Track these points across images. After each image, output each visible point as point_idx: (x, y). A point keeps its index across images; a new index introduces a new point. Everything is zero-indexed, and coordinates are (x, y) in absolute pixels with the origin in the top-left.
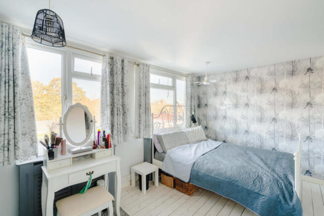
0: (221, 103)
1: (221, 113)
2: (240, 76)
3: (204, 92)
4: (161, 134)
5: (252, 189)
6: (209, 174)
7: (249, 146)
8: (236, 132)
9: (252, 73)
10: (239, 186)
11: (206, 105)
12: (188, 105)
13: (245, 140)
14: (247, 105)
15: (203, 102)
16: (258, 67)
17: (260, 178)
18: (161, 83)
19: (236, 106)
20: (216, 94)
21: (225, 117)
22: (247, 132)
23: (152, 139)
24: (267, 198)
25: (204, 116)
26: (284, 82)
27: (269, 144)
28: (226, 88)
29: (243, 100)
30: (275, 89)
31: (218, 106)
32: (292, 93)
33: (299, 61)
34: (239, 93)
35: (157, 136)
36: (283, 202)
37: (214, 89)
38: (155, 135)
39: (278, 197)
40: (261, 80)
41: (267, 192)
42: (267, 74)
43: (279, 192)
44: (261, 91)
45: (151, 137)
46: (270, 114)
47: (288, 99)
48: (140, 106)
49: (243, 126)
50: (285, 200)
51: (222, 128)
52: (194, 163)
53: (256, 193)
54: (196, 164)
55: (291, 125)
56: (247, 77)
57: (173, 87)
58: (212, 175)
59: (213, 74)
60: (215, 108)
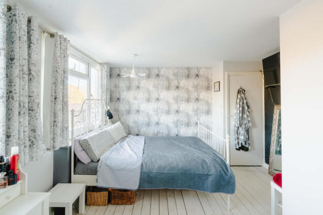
0: (135, 97)
1: (135, 107)
2: (152, 73)
3: (115, 85)
4: (86, 138)
5: (202, 173)
6: (163, 172)
7: (159, 136)
8: (148, 124)
9: (162, 72)
10: (192, 174)
11: (118, 99)
12: (103, 99)
13: (156, 131)
14: (158, 99)
15: (116, 95)
16: (166, 68)
17: (204, 161)
18: (76, 69)
19: (148, 100)
20: (129, 88)
21: (138, 111)
22: (157, 123)
23: (70, 148)
24: (214, 176)
25: (116, 111)
26: (183, 82)
27: (174, 132)
28: (139, 83)
29: (154, 95)
30: (177, 87)
31: (131, 100)
32: (188, 91)
33: (192, 68)
34: (151, 88)
35: (79, 141)
36: (224, 175)
37: (127, 83)
38: (75, 141)
39: (220, 172)
40: (168, 79)
41: (213, 171)
42: (172, 75)
43: (220, 168)
44: (168, 88)
45: (70, 144)
46: (174, 107)
47: (186, 96)
48: (55, 98)
49: (154, 119)
50: (225, 173)
51: (135, 122)
52: (142, 165)
53: (206, 175)
54: (144, 166)
55: (188, 115)
56: (158, 75)
57: (87, 76)
58: (165, 172)
59: (127, 68)
60: (128, 102)
